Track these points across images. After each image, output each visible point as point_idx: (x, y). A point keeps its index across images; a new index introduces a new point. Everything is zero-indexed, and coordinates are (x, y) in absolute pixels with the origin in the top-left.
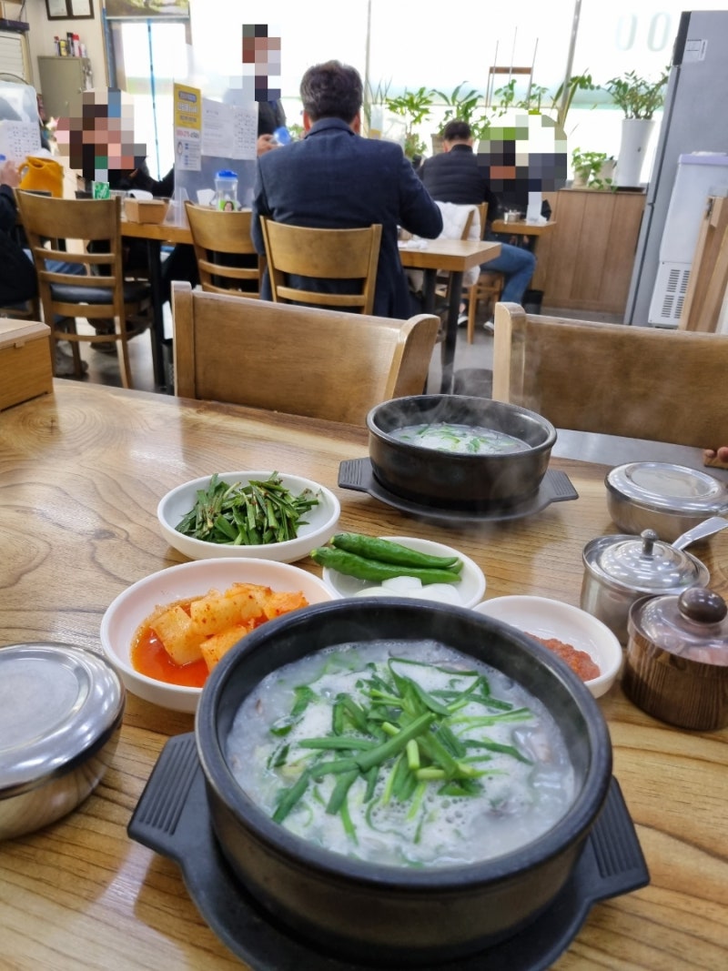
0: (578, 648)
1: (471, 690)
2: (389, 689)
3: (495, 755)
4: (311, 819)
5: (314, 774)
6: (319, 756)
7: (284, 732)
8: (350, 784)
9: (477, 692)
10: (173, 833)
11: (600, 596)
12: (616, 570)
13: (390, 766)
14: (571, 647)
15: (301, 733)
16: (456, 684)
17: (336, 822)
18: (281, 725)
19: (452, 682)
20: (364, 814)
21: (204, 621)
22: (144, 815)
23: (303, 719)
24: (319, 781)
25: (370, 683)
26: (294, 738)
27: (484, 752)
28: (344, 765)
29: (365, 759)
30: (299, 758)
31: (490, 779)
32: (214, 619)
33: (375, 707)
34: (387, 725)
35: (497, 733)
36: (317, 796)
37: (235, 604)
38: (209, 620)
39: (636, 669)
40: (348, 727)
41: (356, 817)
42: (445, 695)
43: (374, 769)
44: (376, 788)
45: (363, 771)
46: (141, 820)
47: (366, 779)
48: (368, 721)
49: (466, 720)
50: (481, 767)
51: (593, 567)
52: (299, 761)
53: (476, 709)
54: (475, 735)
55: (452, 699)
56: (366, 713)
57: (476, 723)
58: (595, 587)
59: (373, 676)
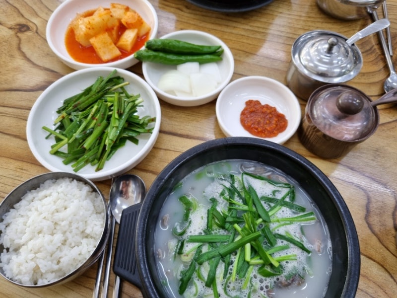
1: (284, 198)
2: (240, 196)
3: (292, 245)
4: (197, 292)
5: (198, 260)
6: (200, 247)
7: (182, 234)
8: (216, 266)
9: (287, 199)
13: (236, 254)
15: (191, 232)
16: (276, 194)
18: (179, 231)
19: (274, 192)
20: (223, 287)
22: (119, 263)
23: (190, 222)
24: (201, 264)
25: (229, 190)
26: (185, 237)
27: (285, 242)
28: (213, 254)
29: (222, 250)
31: (287, 262)
33: (230, 210)
34: (236, 226)
35: (293, 230)
36: (200, 277)
40: (215, 227)
41: (220, 289)
42: (269, 200)
43: (228, 256)
44: (229, 268)
45: (223, 257)
46: (118, 266)
47: (224, 261)
48: (226, 222)
49: (278, 221)
50: (283, 254)
52: (189, 252)
54: (282, 231)
55: (272, 205)
56: (225, 218)
57: (283, 223)
59: (232, 186)
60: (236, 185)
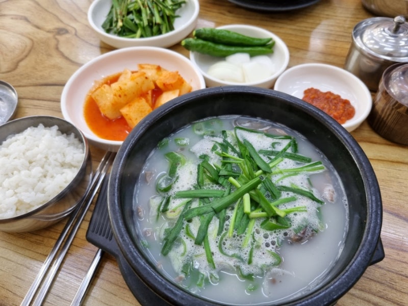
0: (343, 97)
1: (285, 149)
2: (234, 150)
3: (299, 197)
4: (185, 251)
5: (186, 216)
6: (189, 203)
7: (167, 190)
8: (209, 222)
9: (289, 151)
10: (110, 239)
11: (358, 60)
12: (371, 44)
13: (233, 209)
14: (339, 97)
15: (178, 188)
16: (276, 146)
17: (201, 250)
18: (164, 186)
19: (273, 145)
20: (218, 244)
21: (120, 96)
22: (94, 228)
23: (178, 178)
24: (190, 221)
25: (221, 145)
26: (172, 193)
27: (291, 194)
28: (205, 209)
29: (217, 204)
30: (177, 205)
31: (295, 214)
32: (125, 95)
33: (224, 164)
34: (231, 179)
35: (299, 181)
36: (189, 234)
37: (137, 83)
38: (122, 96)
39: (380, 112)
40: (207, 181)
41: (214, 247)
42: (268, 153)
43: (223, 211)
44: (225, 224)
45: (217, 212)
46: (93, 231)
47: (219, 218)
48: (219, 176)
49: (281, 172)
50: (290, 207)
51: (358, 42)
52: (176, 208)
53: (288, 164)
54: (286, 183)
55: (273, 157)
56: (218, 171)
57: (287, 174)
58: (355, 55)
59: (225, 141)
60: (229, 140)
